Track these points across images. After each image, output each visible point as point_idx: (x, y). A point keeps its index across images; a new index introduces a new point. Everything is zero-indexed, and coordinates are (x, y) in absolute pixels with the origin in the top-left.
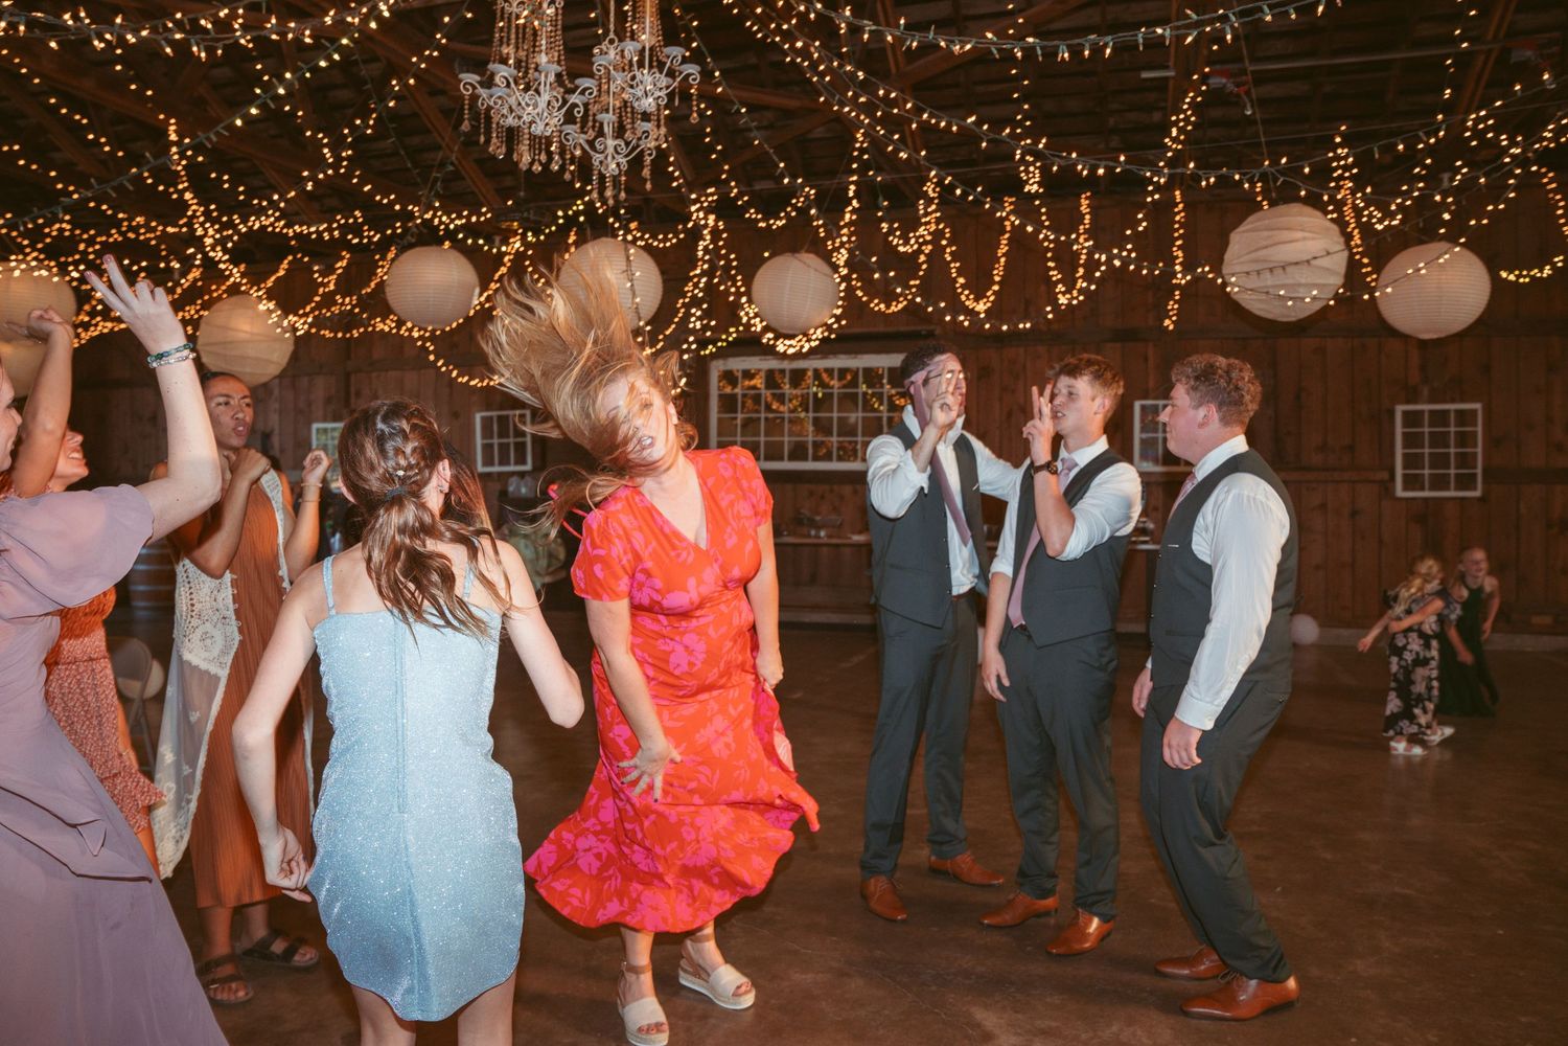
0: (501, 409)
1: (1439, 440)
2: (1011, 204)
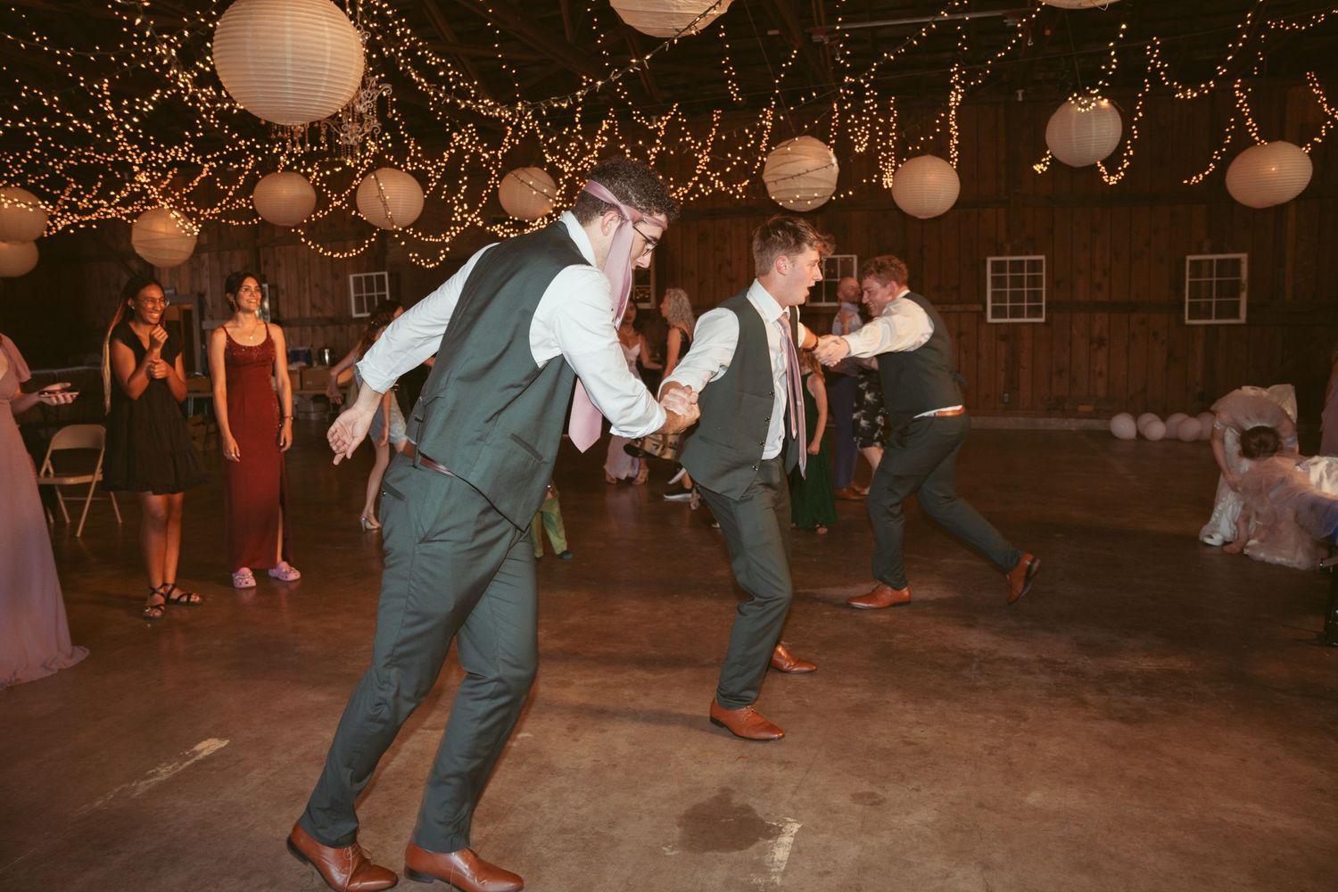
0: (367, 271)
1: (1017, 282)
2: (718, 115)
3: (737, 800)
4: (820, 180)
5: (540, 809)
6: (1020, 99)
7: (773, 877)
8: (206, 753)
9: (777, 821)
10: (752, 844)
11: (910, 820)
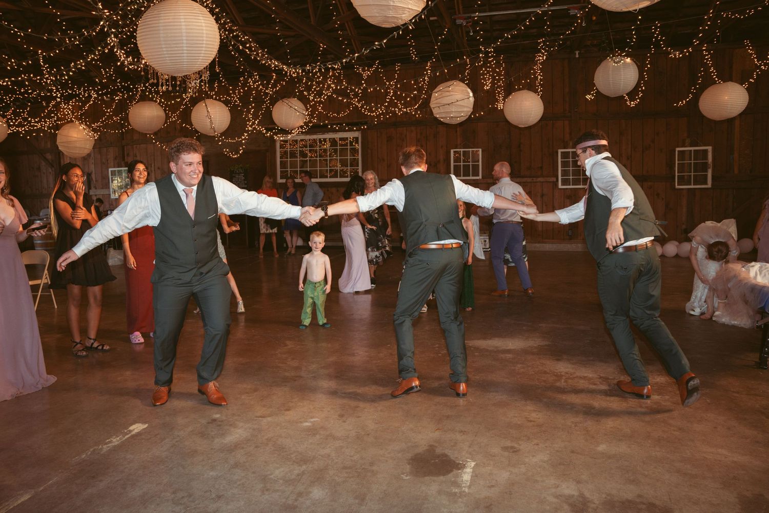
2: (398, 66)
3: (439, 451)
4: (464, 106)
5: (331, 457)
6: (577, 56)
7: (464, 489)
8: (136, 431)
9: (463, 461)
10: (449, 473)
11: (535, 460)
